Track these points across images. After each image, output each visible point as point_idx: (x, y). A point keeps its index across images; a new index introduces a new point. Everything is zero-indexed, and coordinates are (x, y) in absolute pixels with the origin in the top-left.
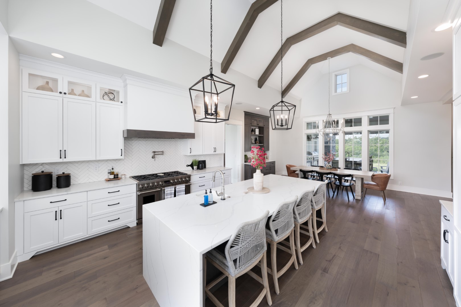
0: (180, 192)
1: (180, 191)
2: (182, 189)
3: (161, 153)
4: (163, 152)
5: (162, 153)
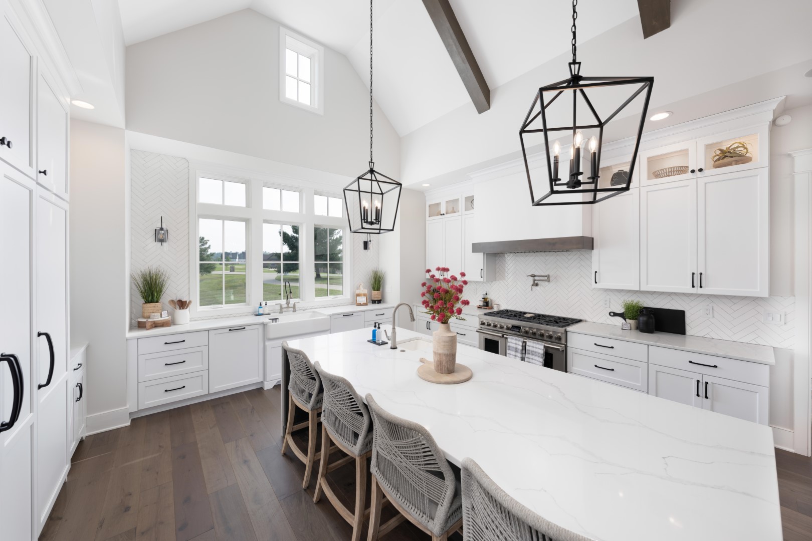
0: (533, 355)
1: (534, 353)
2: (537, 350)
3: (546, 278)
4: (548, 276)
5: (548, 278)
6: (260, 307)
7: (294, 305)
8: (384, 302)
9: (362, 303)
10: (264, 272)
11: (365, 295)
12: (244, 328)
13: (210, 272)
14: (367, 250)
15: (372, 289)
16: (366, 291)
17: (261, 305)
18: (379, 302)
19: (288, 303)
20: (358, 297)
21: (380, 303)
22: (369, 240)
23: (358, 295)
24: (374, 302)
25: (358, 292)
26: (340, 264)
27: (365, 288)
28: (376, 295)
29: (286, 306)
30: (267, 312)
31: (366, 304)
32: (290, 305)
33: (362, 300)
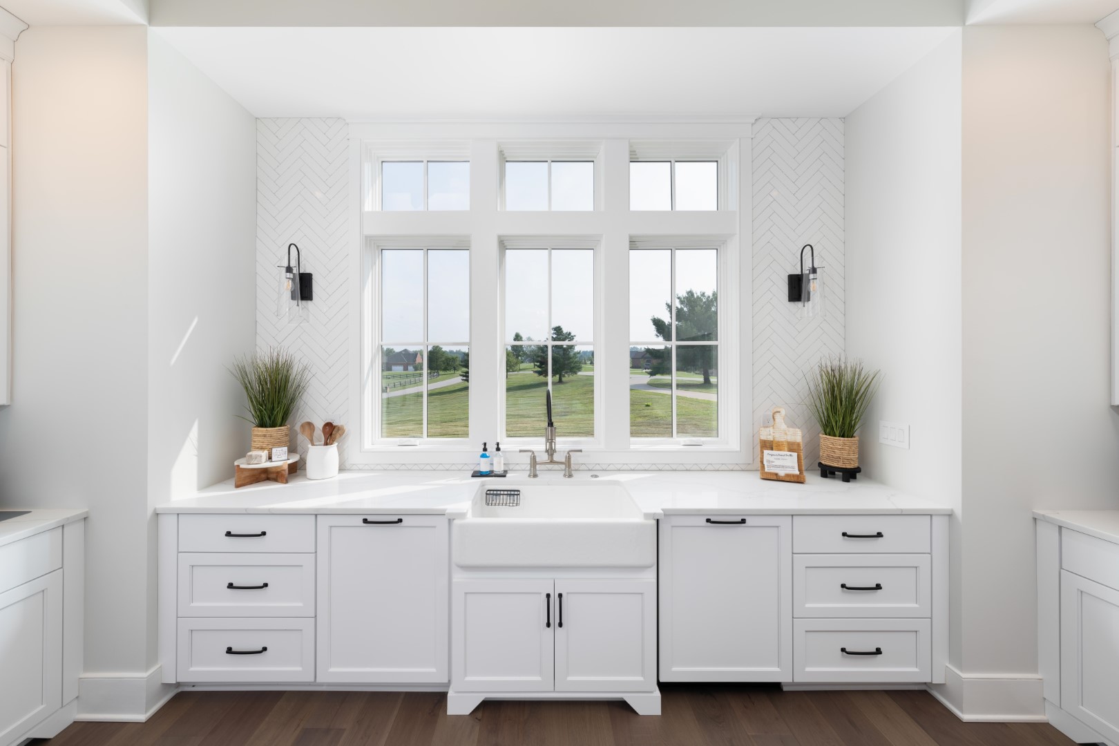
6: (483, 456)
7: (569, 458)
8: (870, 477)
9: (782, 473)
10: (631, 373)
11: (792, 447)
12: (400, 521)
13: (576, 374)
14: (799, 304)
15: (819, 428)
16: (797, 436)
17: (485, 449)
18: (850, 475)
19: (551, 451)
20: (766, 452)
21: (854, 478)
22: (808, 265)
23: (768, 445)
24: (827, 472)
25: (766, 435)
26: (710, 346)
27: (792, 424)
28: (838, 450)
29: (545, 457)
30: (498, 469)
31: (798, 480)
32: (556, 458)
33: (787, 463)
